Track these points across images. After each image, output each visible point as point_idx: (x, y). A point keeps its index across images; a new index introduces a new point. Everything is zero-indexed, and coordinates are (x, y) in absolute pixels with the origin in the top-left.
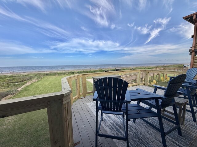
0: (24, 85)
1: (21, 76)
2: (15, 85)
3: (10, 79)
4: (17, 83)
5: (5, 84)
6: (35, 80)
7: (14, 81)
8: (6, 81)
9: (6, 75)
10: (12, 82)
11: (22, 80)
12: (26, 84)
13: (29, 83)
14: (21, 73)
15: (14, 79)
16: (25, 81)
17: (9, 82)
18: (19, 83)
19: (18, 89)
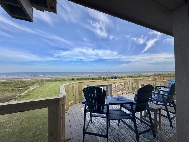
0: (27, 90)
1: (25, 81)
2: (19, 90)
3: (15, 84)
4: (21, 88)
5: (11, 89)
6: (37, 86)
7: (18, 86)
8: (12, 86)
9: (12, 80)
10: (16, 87)
11: (26, 86)
12: (29, 90)
13: (32, 88)
14: (26, 79)
15: (19, 84)
16: (29, 87)
17: (14, 87)
18: (23, 88)
19: (21, 94)
